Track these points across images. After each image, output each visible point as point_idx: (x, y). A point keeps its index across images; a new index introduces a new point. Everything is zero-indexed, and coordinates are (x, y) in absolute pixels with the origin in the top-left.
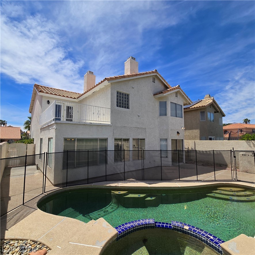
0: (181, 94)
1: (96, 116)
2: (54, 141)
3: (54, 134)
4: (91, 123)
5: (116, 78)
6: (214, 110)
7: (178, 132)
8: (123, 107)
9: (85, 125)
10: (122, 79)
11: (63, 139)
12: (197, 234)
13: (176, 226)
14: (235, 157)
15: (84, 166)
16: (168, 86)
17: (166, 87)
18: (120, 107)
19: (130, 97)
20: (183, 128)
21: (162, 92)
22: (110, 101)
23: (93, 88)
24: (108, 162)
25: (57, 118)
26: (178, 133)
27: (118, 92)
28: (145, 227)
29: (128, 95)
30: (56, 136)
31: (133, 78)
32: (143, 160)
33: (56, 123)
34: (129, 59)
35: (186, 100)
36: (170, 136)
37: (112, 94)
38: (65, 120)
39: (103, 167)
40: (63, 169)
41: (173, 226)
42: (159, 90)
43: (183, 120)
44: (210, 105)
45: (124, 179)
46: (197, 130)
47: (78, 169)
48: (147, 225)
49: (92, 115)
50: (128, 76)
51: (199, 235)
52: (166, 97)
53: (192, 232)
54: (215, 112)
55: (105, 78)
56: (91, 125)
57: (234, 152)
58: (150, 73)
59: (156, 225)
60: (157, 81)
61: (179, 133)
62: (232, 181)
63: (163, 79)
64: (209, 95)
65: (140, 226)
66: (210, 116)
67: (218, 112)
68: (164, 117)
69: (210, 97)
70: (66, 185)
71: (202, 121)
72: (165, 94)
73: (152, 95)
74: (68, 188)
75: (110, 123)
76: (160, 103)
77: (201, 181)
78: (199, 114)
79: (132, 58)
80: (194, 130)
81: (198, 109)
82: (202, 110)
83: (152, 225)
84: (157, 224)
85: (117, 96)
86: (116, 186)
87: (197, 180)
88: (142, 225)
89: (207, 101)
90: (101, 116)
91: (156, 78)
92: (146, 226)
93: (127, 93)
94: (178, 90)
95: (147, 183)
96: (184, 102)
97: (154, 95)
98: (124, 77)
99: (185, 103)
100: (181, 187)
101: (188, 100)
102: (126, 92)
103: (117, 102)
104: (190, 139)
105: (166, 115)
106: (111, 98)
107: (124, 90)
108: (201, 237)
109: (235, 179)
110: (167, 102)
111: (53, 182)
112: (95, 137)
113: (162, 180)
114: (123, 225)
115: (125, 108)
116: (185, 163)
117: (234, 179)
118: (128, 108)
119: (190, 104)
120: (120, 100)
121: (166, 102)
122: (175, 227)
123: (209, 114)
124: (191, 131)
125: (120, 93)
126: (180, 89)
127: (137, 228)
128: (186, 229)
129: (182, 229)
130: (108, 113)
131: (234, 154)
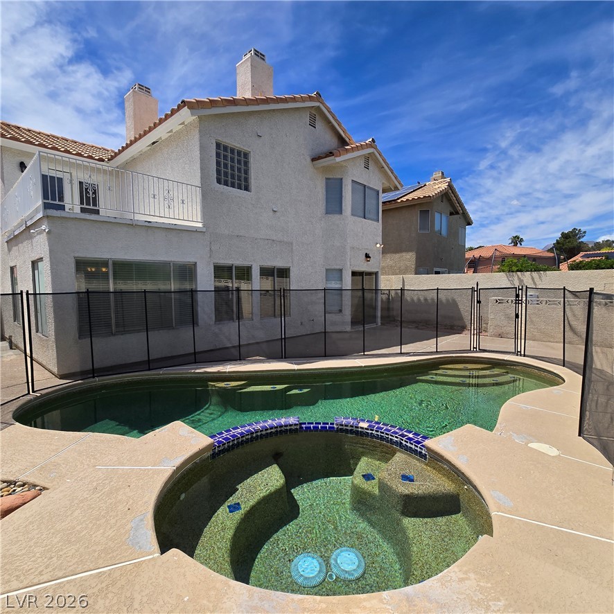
0: (377, 162)
1: (162, 204)
2: (48, 264)
3: (47, 248)
4: (150, 222)
5: (213, 103)
6: (450, 209)
7: (366, 254)
8: (233, 186)
9: (133, 225)
10: (227, 107)
11: (73, 260)
12: (383, 433)
13: (342, 425)
14: (479, 302)
15: (139, 331)
16: (347, 140)
17: (343, 142)
18: (226, 184)
19: (252, 160)
20: (378, 245)
21: (331, 153)
22: (198, 165)
23: (151, 129)
24: (201, 322)
25: (50, 201)
26: (367, 256)
27: (218, 145)
28: (277, 431)
29: (246, 155)
30: (51, 251)
31: (259, 108)
32: (283, 319)
33: (48, 217)
34: (249, 55)
35: (388, 178)
36: (348, 263)
37: (203, 149)
38: (77, 209)
39: (186, 333)
40: (79, 338)
41: (337, 424)
42: (326, 149)
43: (378, 226)
44: (442, 196)
45: (240, 358)
46: (411, 254)
47: (122, 336)
48: (282, 428)
49: (152, 200)
50: (246, 102)
51: (386, 434)
52: (342, 167)
53: (374, 432)
54: (451, 214)
55: (183, 102)
56: (149, 227)
57: (478, 291)
58: (303, 100)
59: (301, 428)
60: (319, 124)
61: (370, 257)
62: (469, 351)
63: (336, 120)
64: (443, 173)
65: (267, 430)
66: (440, 222)
67: (457, 213)
68: (335, 218)
69: (443, 176)
70: (92, 375)
71: (422, 232)
72: (338, 159)
73: (309, 159)
74: (98, 381)
75: (200, 225)
76: (327, 184)
77: (407, 354)
78: (416, 217)
79: (257, 53)
80: (404, 254)
81: (415, 205)
82: (424, 207)
83: (293, 427)
84: (304, 426)
85: (218, 155)
86: (219, 372)
87: (401, 353)
88: (271, 428)
89: (435, 186)
90: (176, 204)
91: (317, 115)
92: (279, 429)
93: (245, 148)
94: (371, 150)
95: (292, 363)
96: (383, 184)
97: (313, 160)
98: (234, 102)
99: (386, 186)
100: (365, 367)
101: (393, 178)
102: (242, 147)
103: (218, 172)
104: (394, 273)
105: (340, 212)
106: (202, 160)
107: (236, 141)
108: (390, 437)
109: (476, 348)
110: (344, 181)
111: (55, 370)
112: (162, 259)
113: (326, 356)
114: (228, 431)
115: (240, 188)
116: (380, 324)
117: (474, 348)
118: (247, 189)
119: (396, 189)
120: (226, 166)
121: (342, 179)
122: (340, 427)
123: (437, 216)
124: (397, 256)
125: (225, 148)
126: (376, 148)
127: (259, 434)
128: (362, 428)
129: (354, 429)
130: (194, 198)
131: (479, 296)
